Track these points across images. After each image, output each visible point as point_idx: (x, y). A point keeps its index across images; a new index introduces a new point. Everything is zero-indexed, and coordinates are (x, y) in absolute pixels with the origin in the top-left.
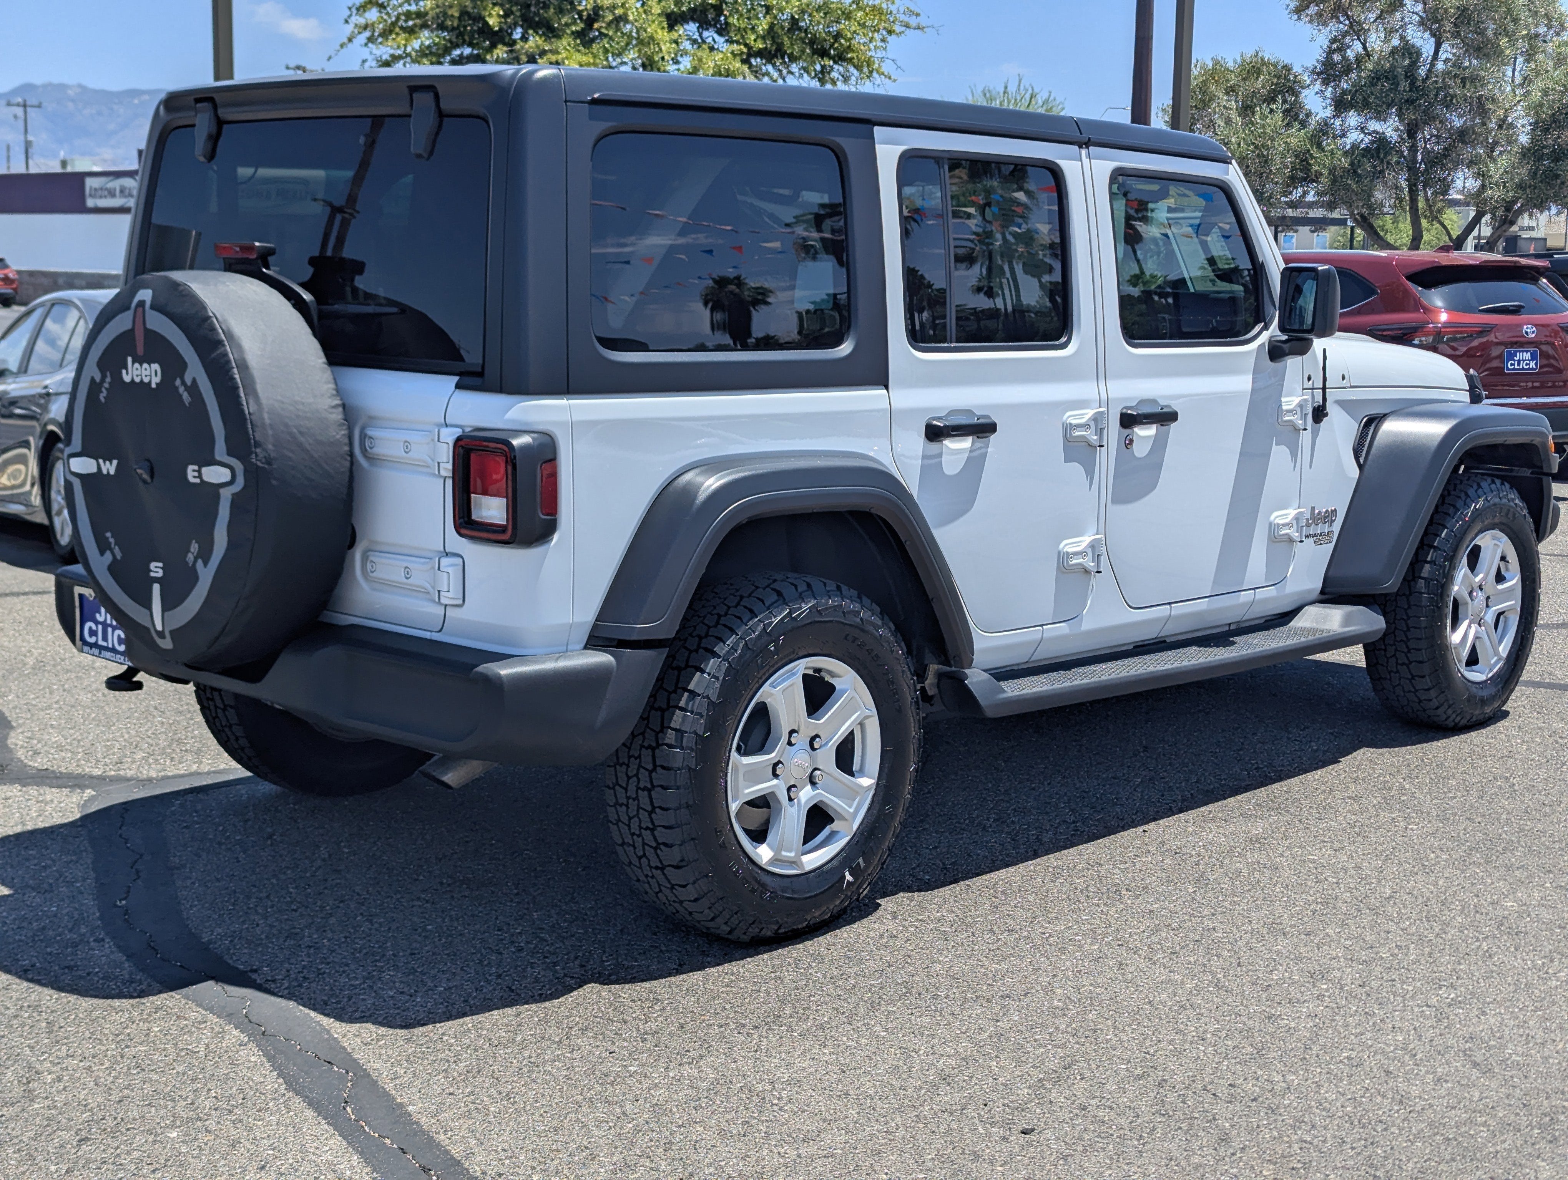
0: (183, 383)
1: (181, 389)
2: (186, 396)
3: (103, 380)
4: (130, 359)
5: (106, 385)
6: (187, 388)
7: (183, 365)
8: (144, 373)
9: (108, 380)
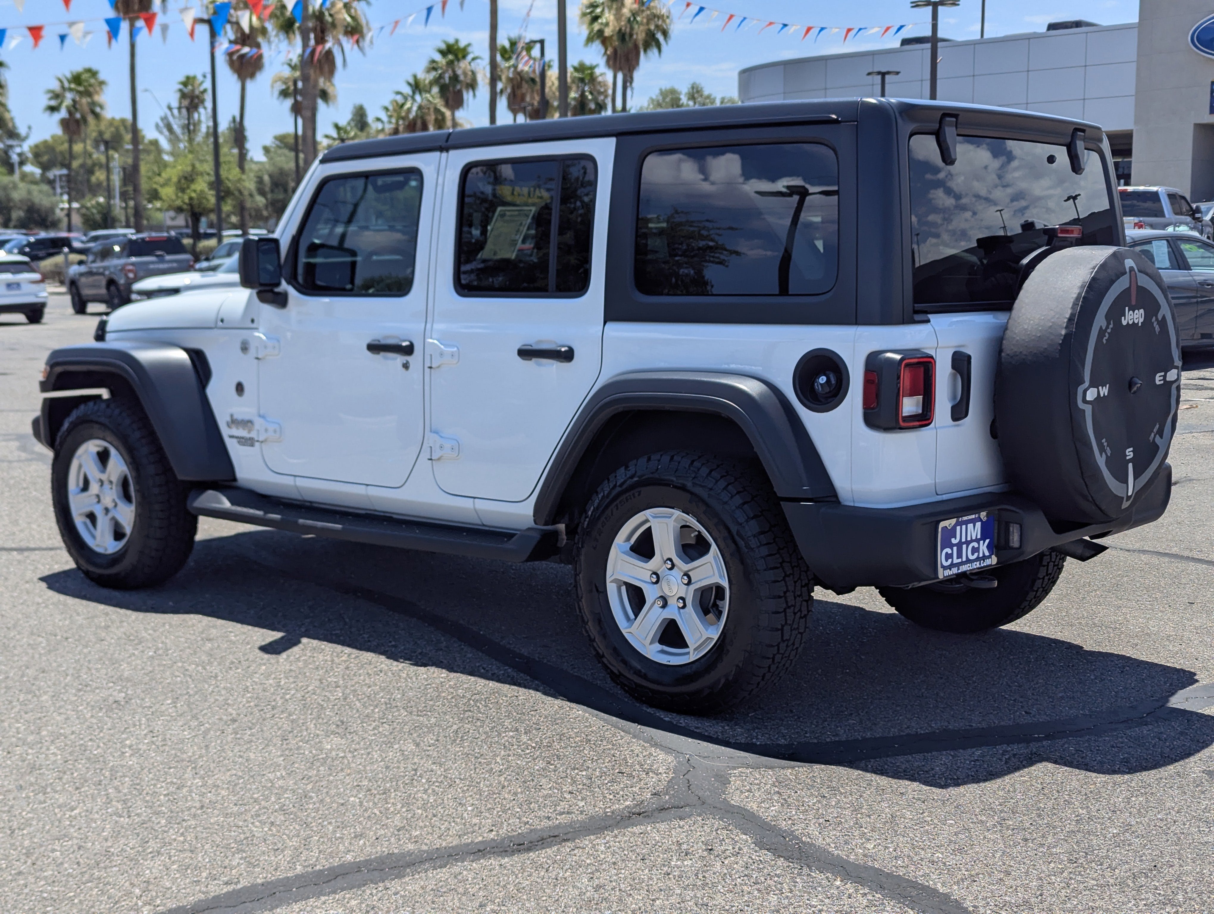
0: (1157, 319)
1: (1155, 324)
2: (1157, 328)
3: (1107, 327)
4: (1127, 308)
5: (1109, 331)
6: (1159, 323)
7: (1158, 307)
8: (1136, 316)
9: (1111, 326)
